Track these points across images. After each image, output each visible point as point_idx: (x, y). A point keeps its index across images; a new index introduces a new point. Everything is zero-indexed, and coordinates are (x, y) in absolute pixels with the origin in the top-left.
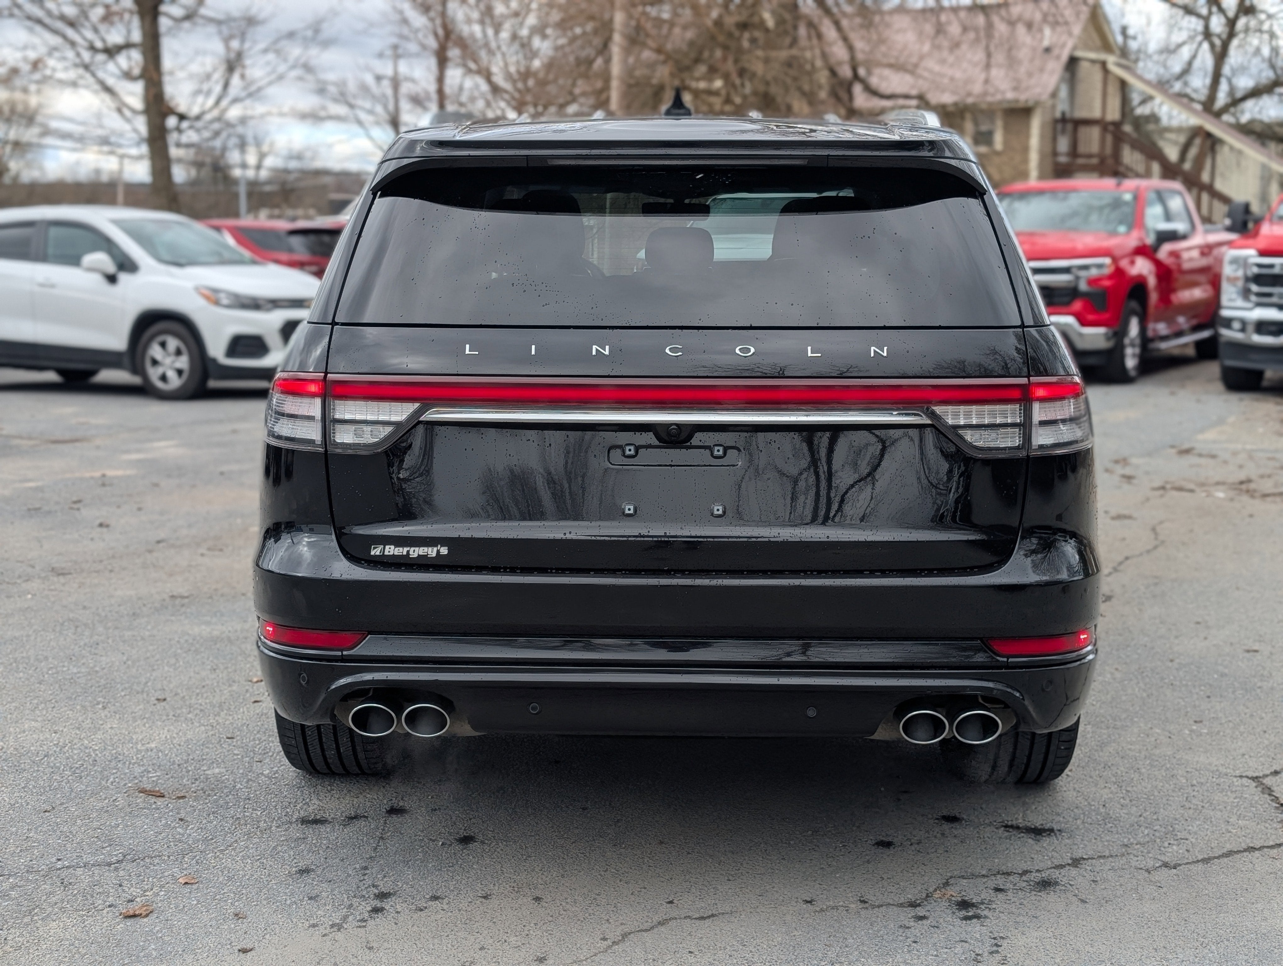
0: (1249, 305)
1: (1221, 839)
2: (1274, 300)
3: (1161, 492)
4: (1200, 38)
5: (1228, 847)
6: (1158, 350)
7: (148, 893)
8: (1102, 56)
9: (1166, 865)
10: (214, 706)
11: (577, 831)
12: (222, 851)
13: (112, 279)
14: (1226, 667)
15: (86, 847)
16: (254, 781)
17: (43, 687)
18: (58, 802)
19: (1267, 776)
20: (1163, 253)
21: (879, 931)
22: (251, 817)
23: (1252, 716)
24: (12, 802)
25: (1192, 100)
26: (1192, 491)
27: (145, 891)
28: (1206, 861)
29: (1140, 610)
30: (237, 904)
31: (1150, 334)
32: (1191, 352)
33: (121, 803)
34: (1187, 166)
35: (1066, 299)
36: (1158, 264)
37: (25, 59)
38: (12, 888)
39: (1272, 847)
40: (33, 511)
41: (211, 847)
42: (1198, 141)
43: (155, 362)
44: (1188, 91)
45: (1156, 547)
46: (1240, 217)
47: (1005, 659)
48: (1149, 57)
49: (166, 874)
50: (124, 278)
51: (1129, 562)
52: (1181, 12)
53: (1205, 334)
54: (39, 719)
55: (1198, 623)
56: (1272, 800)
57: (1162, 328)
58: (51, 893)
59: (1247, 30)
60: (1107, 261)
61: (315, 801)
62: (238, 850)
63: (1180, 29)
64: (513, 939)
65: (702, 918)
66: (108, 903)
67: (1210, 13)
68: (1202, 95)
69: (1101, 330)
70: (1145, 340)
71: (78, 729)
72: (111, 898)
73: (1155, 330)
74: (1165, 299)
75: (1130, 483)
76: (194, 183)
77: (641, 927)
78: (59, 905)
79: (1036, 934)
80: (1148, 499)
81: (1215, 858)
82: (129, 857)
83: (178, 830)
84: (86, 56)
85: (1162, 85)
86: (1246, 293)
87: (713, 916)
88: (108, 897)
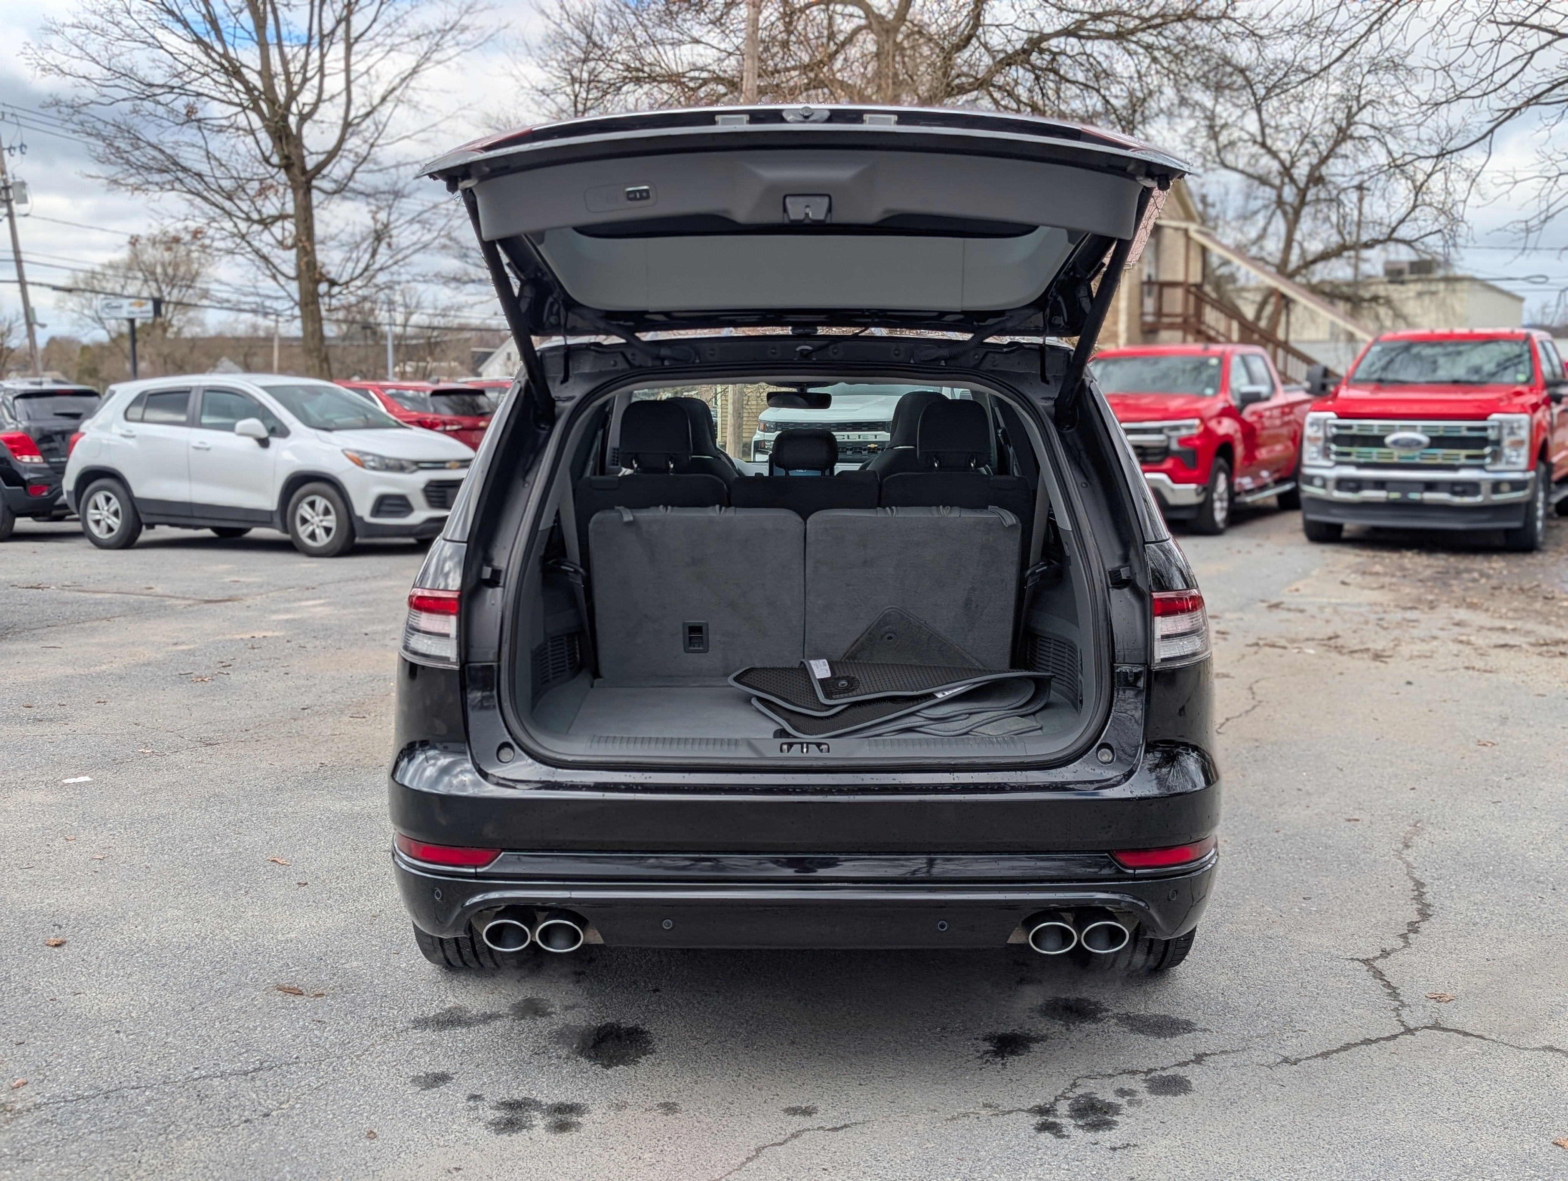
0: (1330, 464)
1: (1339, 1031)
2: (1353, 458)
3: (1255, 648)
4: (1273, 206)
5: (1346, 1039)
6: (1245, 503)
7: (283, 1106)
8: (1183, 225)
9: (1286, 1060)
10: (354, 891)
11: (709, 1031)
12: (358, 1057)
13: (264, 443)
14: (1329, 838)
15: (223, 1054)
16: (391, 976)
17: (187, 871)
18: (197, 1002)
19: (1377, 958)
20: (1247, 414)
21: (1010, 1141)
22: (387, 1017)
23: (1358, 891)
24: (152, 1002)
25: (1267, 263)
26: (1284, 648)
27: (281, 1104)
28: (1325, 1055)
29: (1243, 776)
30: (372, 1117)
31: (1237, 488)
32: (1274, 502)
33: (259, 1002)
34: (1263, 324)
35: (1157, 458)
36: (1243, 423)
37: (186, 229)
38: (148, 1102)
39: (1387, 1039)
40: (184, 677)
41: (348, 1052)
42: (1273, 300)
43: (304, 521)
44: (1264, 254)
45: (1254, 708)
46: (1319, 380)
47: (1131, 871)
48: (1227, 223)
49: (303, 1083)
50: (274, 441)
51: (1229, 723)
52: (1256, 183)
53: (1288, 487)
54: (182, 907)
55: (1299, 790)
56: (1384, 986)
57: (1246, 482)
58: (186, 1107)
59: (1318, 200)
60: (1197, 422)
61: (451, 998)
62: (374, 1055)
63: (1256, 198)
64: (647, 1156)
65: (835, 1129)
66: (243, 1118)
67: (1283, 183)
68: (1277, 258)
69: (1193, 486)
70: (1232, 493)
71: (220, 916)
72: (247, 1113)
73: (1240, 484)
74: (1250, 456)
75: (1225, 639)
76: (345, 338)
77: (776, 1141)
78: (194, 1121)
79: (1164, 1142)
80: (1243, 656)
81: (1334, 1051)
82: (266, 1065)
83: (316, 1032)
84: (243, 226)
85: (1240, 250)
86: (1326, 453)
87: (846, 1126)
88: (244, 1110)
